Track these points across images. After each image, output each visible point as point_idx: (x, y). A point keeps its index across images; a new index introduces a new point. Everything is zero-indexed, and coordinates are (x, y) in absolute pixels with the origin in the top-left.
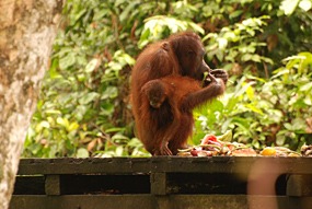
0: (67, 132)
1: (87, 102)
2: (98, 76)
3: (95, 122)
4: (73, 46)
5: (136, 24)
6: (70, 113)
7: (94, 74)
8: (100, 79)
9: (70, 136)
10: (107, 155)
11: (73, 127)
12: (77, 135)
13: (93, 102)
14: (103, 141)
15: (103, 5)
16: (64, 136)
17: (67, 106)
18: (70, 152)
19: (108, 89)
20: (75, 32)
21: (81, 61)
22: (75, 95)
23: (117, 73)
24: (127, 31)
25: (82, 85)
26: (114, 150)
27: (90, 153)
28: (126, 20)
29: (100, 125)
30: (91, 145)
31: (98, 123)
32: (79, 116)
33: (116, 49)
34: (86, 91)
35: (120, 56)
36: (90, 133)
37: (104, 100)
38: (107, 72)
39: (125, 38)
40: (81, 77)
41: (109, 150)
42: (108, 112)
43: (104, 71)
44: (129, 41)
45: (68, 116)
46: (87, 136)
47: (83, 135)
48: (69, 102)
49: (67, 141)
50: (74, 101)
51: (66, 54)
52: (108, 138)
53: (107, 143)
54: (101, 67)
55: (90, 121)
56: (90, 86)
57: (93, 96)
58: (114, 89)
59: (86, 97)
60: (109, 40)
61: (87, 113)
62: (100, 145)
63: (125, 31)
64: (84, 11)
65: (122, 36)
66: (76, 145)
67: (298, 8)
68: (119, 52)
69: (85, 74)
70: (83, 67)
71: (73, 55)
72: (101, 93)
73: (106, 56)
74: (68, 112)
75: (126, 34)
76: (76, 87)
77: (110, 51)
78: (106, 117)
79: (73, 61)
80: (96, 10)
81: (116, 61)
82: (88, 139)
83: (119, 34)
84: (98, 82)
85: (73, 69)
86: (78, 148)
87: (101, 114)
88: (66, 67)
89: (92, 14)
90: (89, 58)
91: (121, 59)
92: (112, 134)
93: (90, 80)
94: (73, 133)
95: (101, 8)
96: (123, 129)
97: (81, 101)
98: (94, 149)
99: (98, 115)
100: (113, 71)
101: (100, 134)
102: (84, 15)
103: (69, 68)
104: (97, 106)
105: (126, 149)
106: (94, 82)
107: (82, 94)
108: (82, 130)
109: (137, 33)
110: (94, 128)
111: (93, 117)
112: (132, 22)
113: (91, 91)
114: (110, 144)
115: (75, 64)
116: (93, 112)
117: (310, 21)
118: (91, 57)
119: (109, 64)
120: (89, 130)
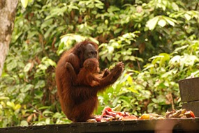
0: (14, 111)
1: (25, 91)
2: (32, 74)
3: (31, 103)
4: (15, 56)
5: (55, 40)
6: (15, 98)
7: (29, 72)
8: (33, 76)
9: (15, 113)
10: (39, 124)
11: (17, 107)
12: (20, 112)
13: (29, 91)
14: (37, 115)
15: (33, 28)
16: (12, 113)
17: (13, 94)
18: (16, 123)
19: (39, 82)
20: (16, 47)
21: (21, 65)
22: (18, 86)
23: (44, 72)
24: (49, 44)
25: (22, 80)
26: (45, 121)
27: (29, 124)
28: (48, 38)
29: (34, 105)
30: (30, 118)
31: (33, 104)
32: (21, 100)
33: (43, 56)
34: (25, 84)
35: (45, 60)
36: (28, 110)
37: (37, 89)
38: (38, 71)
39: (48, 49)
40: (21, 75)
41: (41, 121)
42: (39, 97)
43: (35, 70)
44: (51, 51)
45: (14, 100)
46: (27, 112)
47: (24, 112)
48: (14, 91)
49: (14, 116)
50: (17, 91)
51: (11, 61)
52: (40, 113)
53: (40, 116)
54: (33, 68)
55: (28, 103)
56: (27, 81)
57: (29, 87)
58: (43, 82)
59: (25, 88)
60: (38, 51)
61: (26, 98)
62: (35, 117)
63: (48, 45)
64: (21, 33)
65: (46, 48)
66: (20, 119)
67: (157, 25)
68: (45, 58)
69: (24, 73)
70: (22, 68)
71: (15, 61)
72: (34, 85)
73: (37, 61)
74: (13, 97)
75: (49, 46)
76: (18, 81)
77: (39, 57)
78: (38, 100)
79: (16, 65)
80: (29, 32)
81: (43, 64)
82: (27, 115)
83: (45, 47)
84: (32, 78)
85: (16, 70)
86: (21, 120)
87: (35, 98)
88: (11, 69)
89: (27, 35)
90: (25, 63)
91: (46, 62)
92: (43, 111)
93: (27, 77)
94: (17, 111)
95: (32, 31)
96: (50, 107)
97: (22, 91)
98: (32, 121)
99: (33, 99)
100: (41, 71)
101: (35, 111)
102: (21, 36)
103: (13, 70)
104: (32, 93)
105: (52, 120)
106: (29, 78)
107: (22, 86)
108: (23, 109)
109: (56, 45)
110: (31, 107)
111: (30, 100)
112: (52, 39)
113: (28, 84)
114: (42, 117)
115: (17, 67)
116: (30, 97)
117: (165, 33)
118: (28, 62)
119: (39, 66)
120: (27, 108)
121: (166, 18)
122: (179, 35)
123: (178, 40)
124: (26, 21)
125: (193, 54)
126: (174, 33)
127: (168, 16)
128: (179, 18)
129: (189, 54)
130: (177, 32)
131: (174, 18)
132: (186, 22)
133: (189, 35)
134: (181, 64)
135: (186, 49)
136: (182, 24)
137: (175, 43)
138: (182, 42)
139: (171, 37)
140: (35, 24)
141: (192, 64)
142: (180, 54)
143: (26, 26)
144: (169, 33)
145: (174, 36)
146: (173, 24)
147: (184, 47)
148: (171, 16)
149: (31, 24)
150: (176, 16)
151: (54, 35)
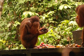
1: (8, 35)
2: (10, 28)
4: (4, 20)
5: (20, 14)
6: (3, 38)
7: (9, 27)
8: (11, 29)
9: (3, 44)
10: (14, 49)
11: (4, 42)
12: (5, 44)
13: (9, 35)
14: (13, 45)
15: (11, 9)
16: (2, 44)
17: (2, 36)
18: (4, 49)
19: (13, 31)
20: (4, 16)
21: (6, 24)
22: (4, 33)
23: (16, 27)
26: (16, 48)
27: (9, 49)
28: (18, 13)
29: (11, 41)
30: (9, 46)
31: (11, 40)
32: (6, 39)
33: (15, 21)
35: (16, 22)
37: (13, 34)
38: (13, 27)
39: (18, 18)
40: (6, 28)
41: (14, 48)
42: (14, 38)
43: (12, 26)
44: (19, 18)
45: (3, 39)
46: (8, 44)
47: (7, 44)
48: (3, 35)
49: (3, 46)
50: (4, 35)
51: (2, 22)
52: (14, 45)
53: (14, 46)
54: (11, 25)
55: (9, 40)
56: (8, 31)
57: (9, 33)
58: (15, 31)
60: (13, 18)
61: (8, 38)
62: (12, 46)
63: (17, 16)
64: (6, 11)
65: (17, 17)
67: (64, 8)
68: (16, 21)
69: (7, 27)
70: (6, 26)
71: (4, 22)
72: (12, 32)
73: (13, 23)
74: (2, 38)
75: (18, 16)
76: (5, 31)
77: (14, 21)
78: (13, 39)
80: (9, 10)
81: (15, 24)
82: (8, 45)
83: (16, 17)
85: (4, 26)
86: (6, 47)
87: (12, 38)
88: (2, 26)
89: (8, 11)
90: (8, 23)
91: (17, 23)
92: (15, 43)
93: (8, 29)
94: (4, 43)
95: (11, 10)
96: (18, 42)
97: (6, 35)
98: (10, 48)
99: (11, 39)
100: (14, 27)
102: (6, 12)
103: (3, 26)
104: (10, 36)
105: (19, 47)
106: (9, 30)
107: (6, 33)
108: (7, 42)
109: (21, 16)
110: (10, 42)
111: (9, 39)
112: (19, 13)
113: (9, 32)
115: (4, 25)
116: (9, 38)
117: (67, 11)
118: (9, 23)
119: (14, 25)
120: (8, 42)
121: (67, 5)
122: (73, 12)
123: (72, 14)
124: (8, 5)
126: (71, 11)
127: (68, 4)
128: (73, 5)
131: (71, 5)
132: (76, 7)
136: (74, 8)
138: (74, 15)
139: (69, 13)
140: (12, 7)
142: (73, 20)
143: (8, 8)
144: (68, 11)
145: (71, 13)
146: (70, 8)
147: (75, 17)
148: (69, 4)
149: (10, 7)
150: (71, 4)
151: (20, 12)
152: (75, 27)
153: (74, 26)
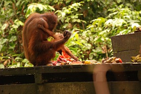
1: (3, 43)
2: (7, 31)
3: (7, 52)
5: (24, 7)
7: (5, 30)
8: (8, 32)
10: (13, 67)
13: (5, 43)
14: (11, 60)
19: (12, 37)
23: (16, 30)
25: (0, 36)
26: (16, 64)
27: (5, 66)
28: (19, 6)
29: (9, 53)
30: (6, 62)
31: (8, 52)
33: (15, 19)
34: (2, 38)
35: (17, 22)
36: (5, 57)
37: (11, 42)
38: (11, 29)
39: (19, 14)
41: (14, 64)
42: (13, 48)
43: (10, 29)
44: (21, 15)
46: (3, 58)
47: (1, 58)
52: (13, 59)
53: (13, 61)
54: (8, 27)
55: (4, 52)
56: (3, 36)
57: (6, 40)
58: (15, 37)
59: (2, 41)
60: (12, 15)
61: (3, 48)
62: (10, 62)
63: (19, 11)
65: (18, 13)
68: (16, 20)
69: (1, 30)
70: (0, 27)
72: (9, 39)
73: (11, 22)
75: (19, 12)
77: (12, 20)
78: (12, 50)
81: (16, 24)
82: (4, 60)
83: (16, 12)
84: (7, 34)
87: (10, 48)
89: (4, 3)
90: (3, 23)
92: (15, 57)
93: (4, 33)
95: (7, 1)
96: (20, 55)
98: (7, 64)
99: (8, 49)
100: (14, 29)
101: (9, 57)
104: (7, 45)
105: (22, 64)
106: (5, 34)
108: (1, 56)
109: (24, 11)
110: (7, 55)
111: (6, 50)
112: (22, 6)
113: (4, 38)
114: (14, 62)
116: (5, 48)
117: (102, 3)
118: (4, 23)
119: (13, 26)
120: (4, 56)
122: (112, 4)
123: (111, 8)
125: (122, 18)
126: (108, 3)
129: (119, 18)
130: (110, 2)
133: (118, 5)
134: (113, 25)
135: (116, 14)
137: (109, 10)
138: (114, 9)
139: (106, 6)
141: (121, 25)
142: (112, 18)
144: (104, 3)
145: (108, 5)
147: (115, 13)
151: (23, 4)
152: (116, 29)
153: (114, 28)
